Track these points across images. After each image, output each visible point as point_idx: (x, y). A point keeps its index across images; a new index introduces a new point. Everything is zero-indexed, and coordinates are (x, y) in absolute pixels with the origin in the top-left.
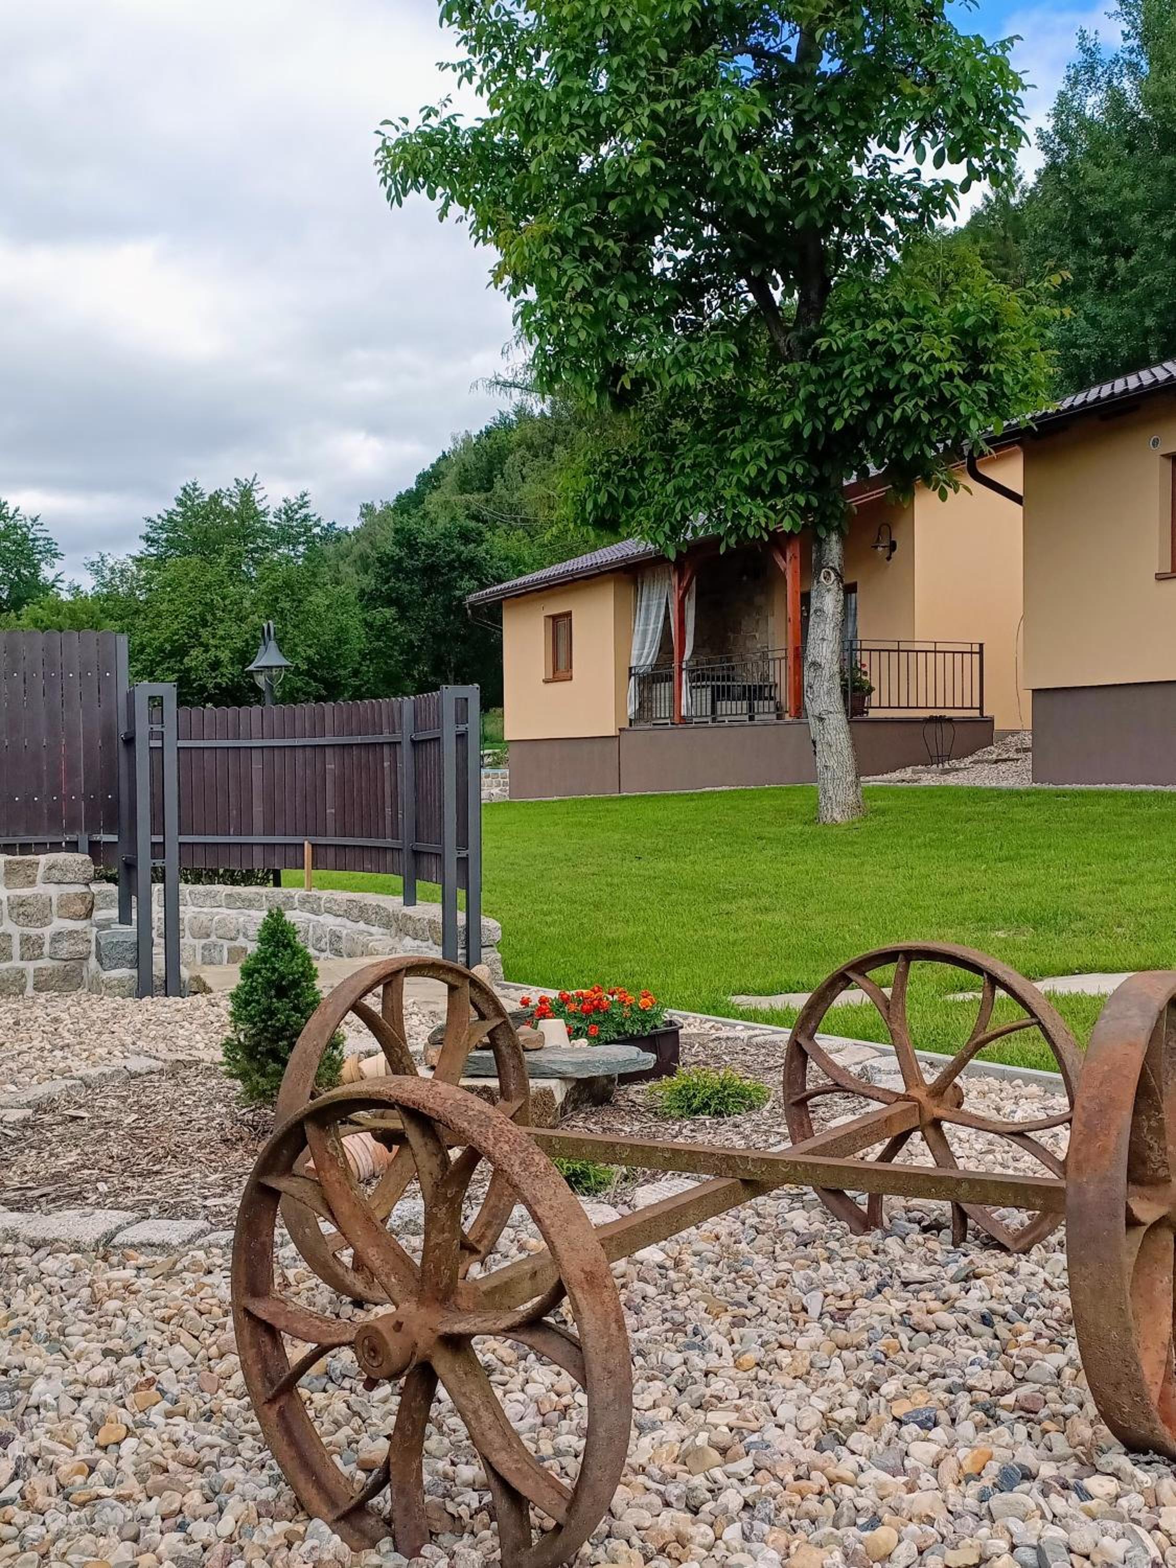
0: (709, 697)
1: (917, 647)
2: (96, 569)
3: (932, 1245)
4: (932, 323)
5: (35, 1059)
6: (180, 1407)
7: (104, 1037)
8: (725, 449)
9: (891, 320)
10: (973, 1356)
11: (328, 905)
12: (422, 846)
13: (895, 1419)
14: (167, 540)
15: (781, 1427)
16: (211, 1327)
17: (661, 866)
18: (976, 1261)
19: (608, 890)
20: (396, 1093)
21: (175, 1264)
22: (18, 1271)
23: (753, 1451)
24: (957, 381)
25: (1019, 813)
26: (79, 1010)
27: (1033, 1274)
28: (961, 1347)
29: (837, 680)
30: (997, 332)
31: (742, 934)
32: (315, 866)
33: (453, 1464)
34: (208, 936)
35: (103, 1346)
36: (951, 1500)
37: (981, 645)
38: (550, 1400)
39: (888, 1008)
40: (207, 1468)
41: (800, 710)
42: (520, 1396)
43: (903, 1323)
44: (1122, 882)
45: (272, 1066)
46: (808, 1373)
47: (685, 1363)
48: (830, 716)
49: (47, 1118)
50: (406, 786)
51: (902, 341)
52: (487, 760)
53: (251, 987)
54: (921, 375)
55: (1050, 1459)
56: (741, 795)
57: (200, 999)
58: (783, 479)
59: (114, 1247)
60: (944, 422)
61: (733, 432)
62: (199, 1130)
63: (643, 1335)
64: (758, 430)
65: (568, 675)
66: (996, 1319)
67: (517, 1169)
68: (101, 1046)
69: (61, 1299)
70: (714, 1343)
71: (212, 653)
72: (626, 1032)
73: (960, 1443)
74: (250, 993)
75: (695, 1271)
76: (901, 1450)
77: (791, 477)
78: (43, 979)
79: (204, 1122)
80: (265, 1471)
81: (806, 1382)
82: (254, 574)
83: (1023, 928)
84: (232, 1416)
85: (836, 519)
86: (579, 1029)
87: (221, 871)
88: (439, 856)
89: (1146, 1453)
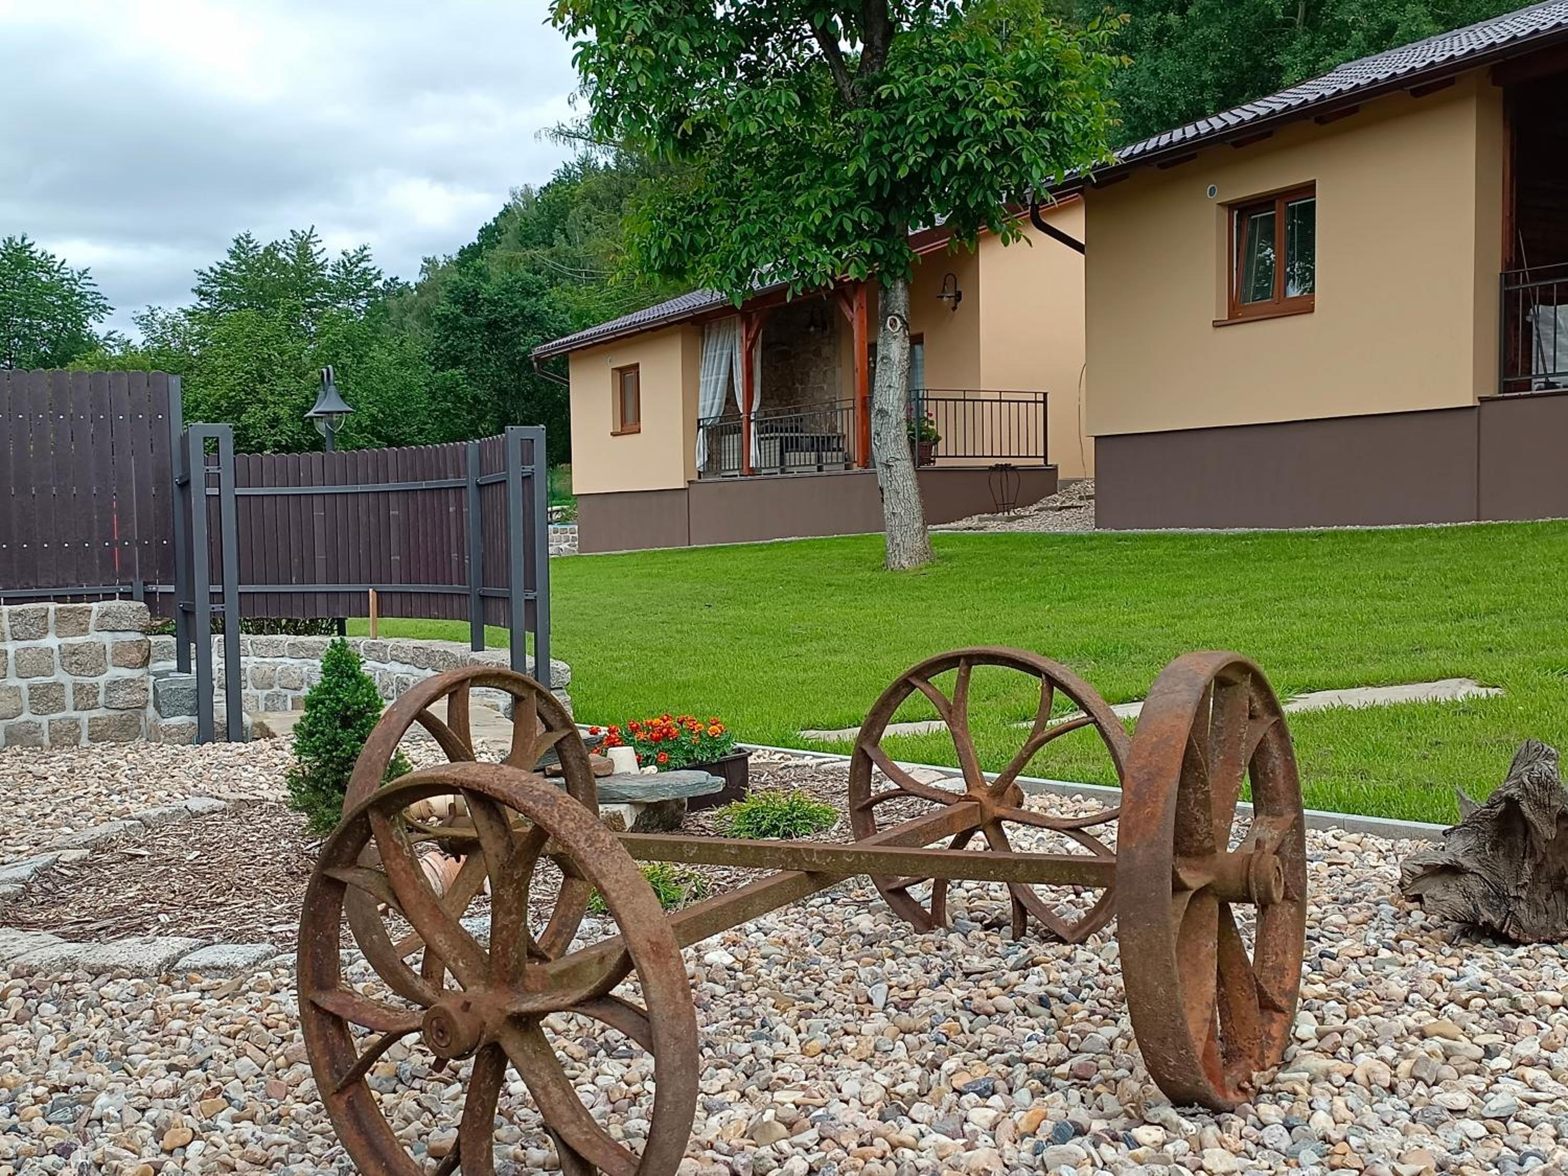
0: (778, 448)
1: (983, 396)
2: (145, 323)
3: (994, 939)
4: (995, 68)
5: (91, 803)
6: (247, 1113)
7: (163, 782)
8: (790, 197)
9: (954, 66)
10: (1031, 1033)
11: (394, 652)
12: (490, 590)
13: (955, 1090)
14: (220, 293)
15: (847, 1102)
16: (278, 1040)
17: (731, 613)
18: (1035, 951)
19: (678, 636)
20: (462, 776)
21: (240, 985)
22: (77, 997)
23: (818, 1124)
24: (1020, 128)
25: (1083, 557)
26: (137, 756)
27: (1089, 961)
28: (1019, 1026)
29: (904, 427)
30: (1058, 80)
31: (811, 674)
32: (380, 614)
33: (523, 1148)
34: (271, 686)
35: (167, 1062)
36: (1007, 1154)
37: (1045, 395)
38: (620, 1089)
39: (950, 712)
40: (276, 1164)
41: (867, 460)
42: (591, 1087)
43: (964, 1008)
44: (1180, 618)
45: (338, 796)
46: (873, 1056)
47: (753, 1052)
48: (898, 463)
49: (105, 857)
50: (472, 531)
51: (965, 87)
52: (556, 517)
53: (315, 718)
54: (984, 121)
55: (1100, 1118)
56: (810, 545)
57: (264, 744)
58: (848, 227)
59: (177, 971)
60: (1007, 170)
61: (798, 179)
62: (264, 864)
63: (711, 1029)
64: (822, 177)
65: (636, 428)
66: (1053, 1001)
67: (582, 844)
68: (161, 789)
69: (122, 1021)
70: (781, 1033)
71: (271, 409)
72: (695, 759)
73: (1018, 1108)
74: (314, 725)
75: (763, 971)
76: (960, 1116)
77: (857, 225)
78: (98, 729)
79: (269, 857)
80: (334, 1164)
81: (870, 1064)
82: (313, 329)
83: (1085, 661)
84: (301, 1119)
85: (901, 267)
86: (648, 757)
87: (284, 622)
88: (507, 599)
89: (1191, 1106)
